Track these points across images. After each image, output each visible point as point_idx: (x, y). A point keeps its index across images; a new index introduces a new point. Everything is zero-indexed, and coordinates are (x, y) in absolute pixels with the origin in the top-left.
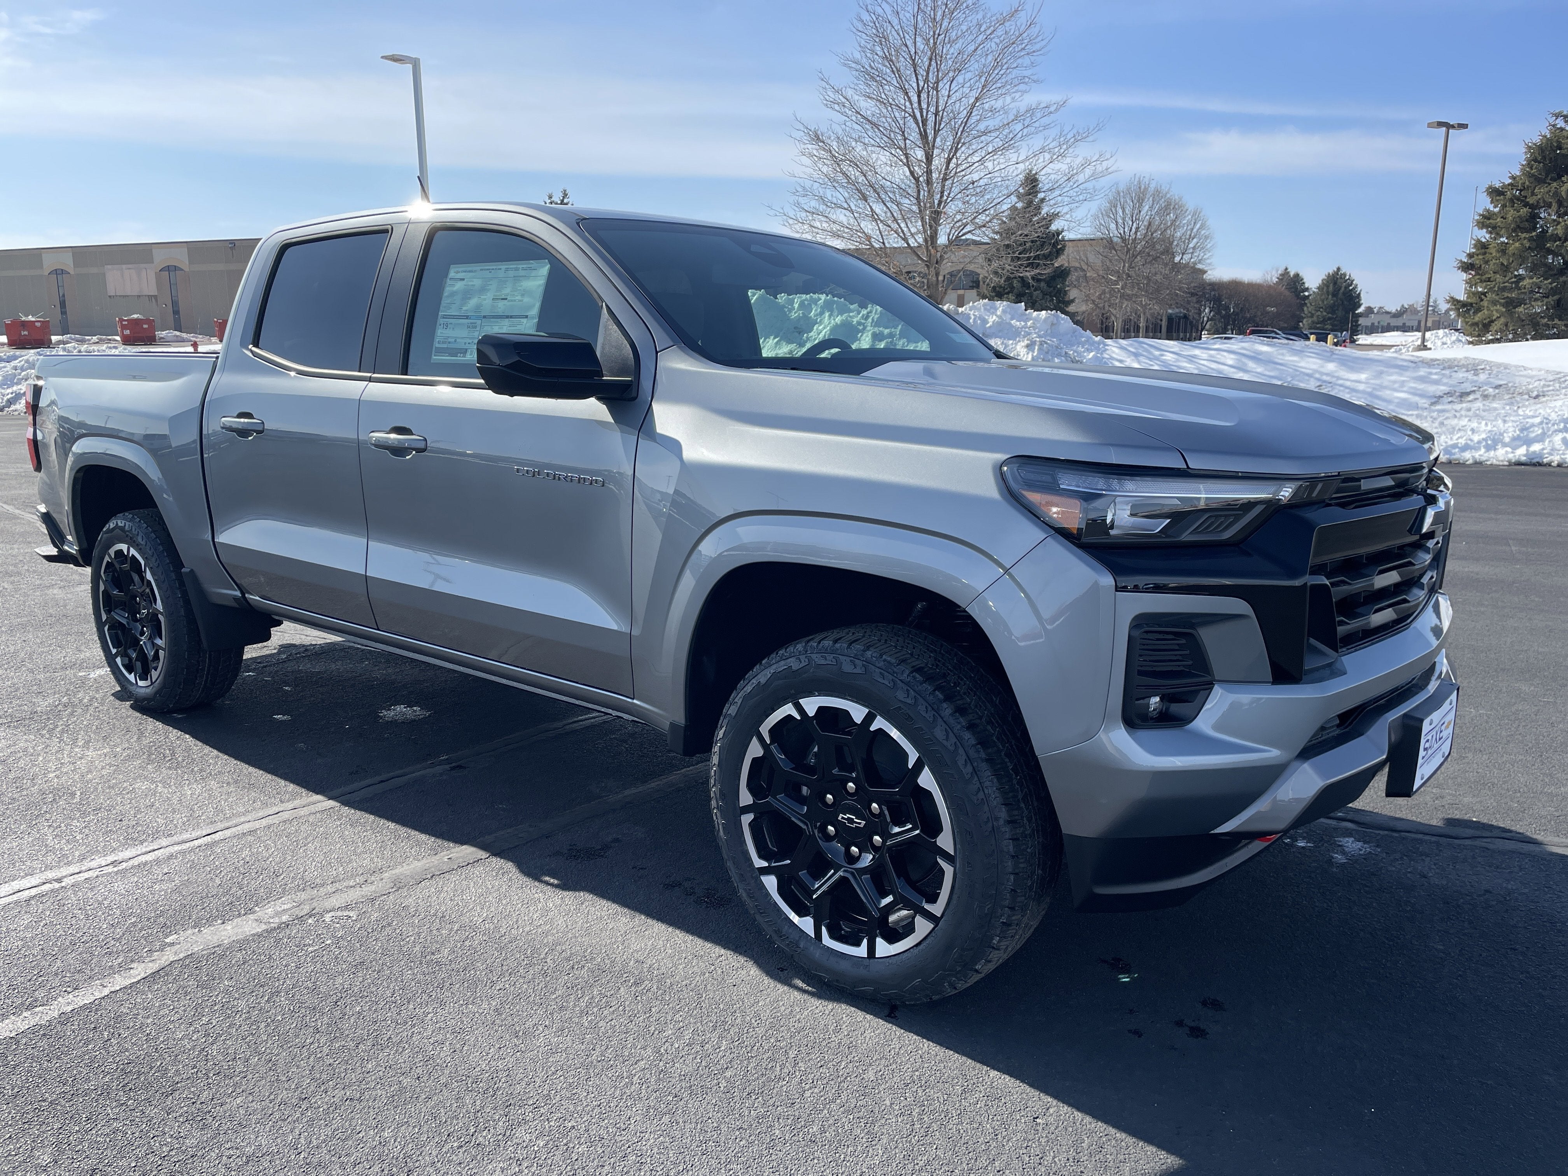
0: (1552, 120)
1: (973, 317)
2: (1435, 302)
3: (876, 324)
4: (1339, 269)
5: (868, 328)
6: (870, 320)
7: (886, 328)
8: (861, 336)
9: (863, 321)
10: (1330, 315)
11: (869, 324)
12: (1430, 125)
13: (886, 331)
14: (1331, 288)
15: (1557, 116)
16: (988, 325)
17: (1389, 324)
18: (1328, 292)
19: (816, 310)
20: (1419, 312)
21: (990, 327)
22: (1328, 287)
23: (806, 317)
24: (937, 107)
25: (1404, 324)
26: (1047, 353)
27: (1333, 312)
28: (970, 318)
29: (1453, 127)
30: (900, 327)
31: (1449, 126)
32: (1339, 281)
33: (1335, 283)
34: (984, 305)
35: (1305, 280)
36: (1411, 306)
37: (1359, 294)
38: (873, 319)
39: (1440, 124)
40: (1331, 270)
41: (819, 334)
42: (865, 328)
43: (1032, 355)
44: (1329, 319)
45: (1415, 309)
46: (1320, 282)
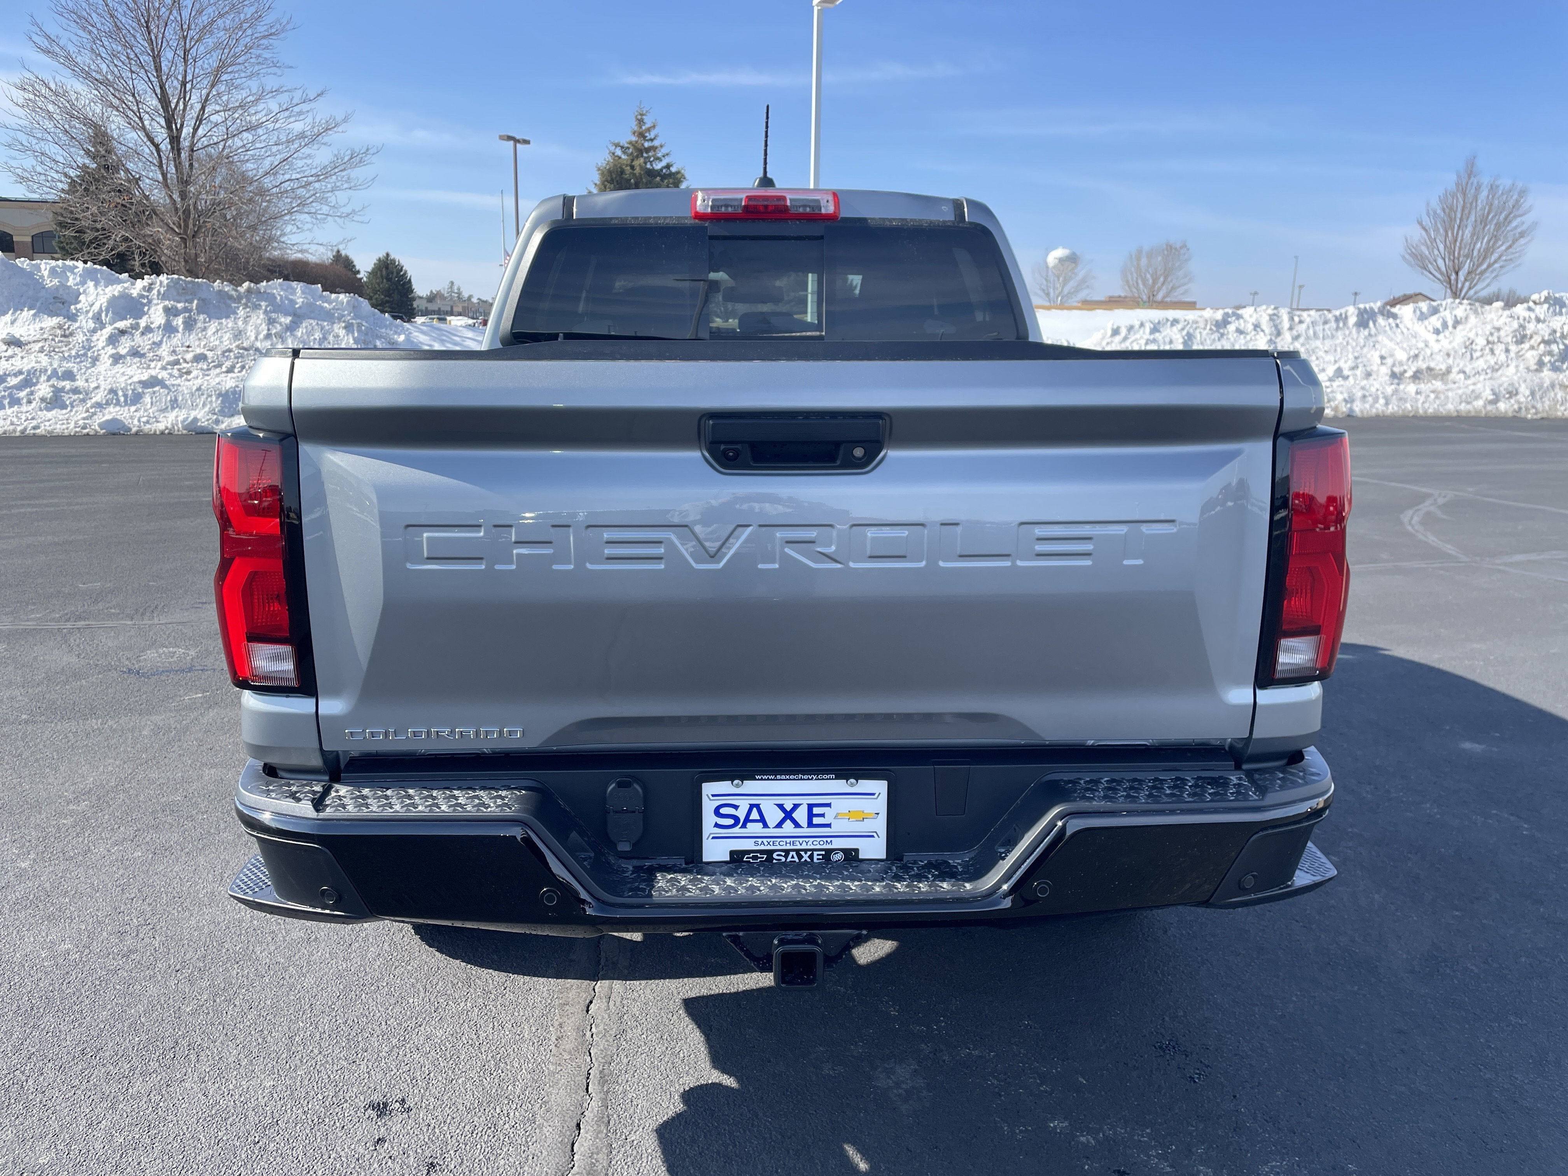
1: (279, 298)
2: (459, 289)
3: (163, 297)
4: (388, 255)
5: (155, 302)
6: (155, 292)
7: (179, 302)
8: (149, 309)
9: (145, 294)
10: (387, 298)
11: (155, 297)
12: (502, 138)
13: (180, 306)
14: (384, 273)
16: (297, 306)
17: (426, 308)
18: (382, 276)
19: (74, 279)
20: (446, 298)
21: (300, 307)
22: (381, 271)
23: (63, 286)
24: (185, 76)
25: (439, 309)
26: (366, 334)
27: (390, 296)
28: (276, 298)
29: (518, 141)
30: (196, 302)
31: (516, 141)
32: (390, 266)
33: (387, 268)
34: (280, 285)
35: (355, 263)
36: (439, 293)
37: (410, 280)
38: (159, 291)
39: (510, 138)
40: (381, 254)
41: (91, 306)
42: (150, 302)
43: (353, 337)
44: (387, 302)
45: (443, 295)
46: (373, 266)
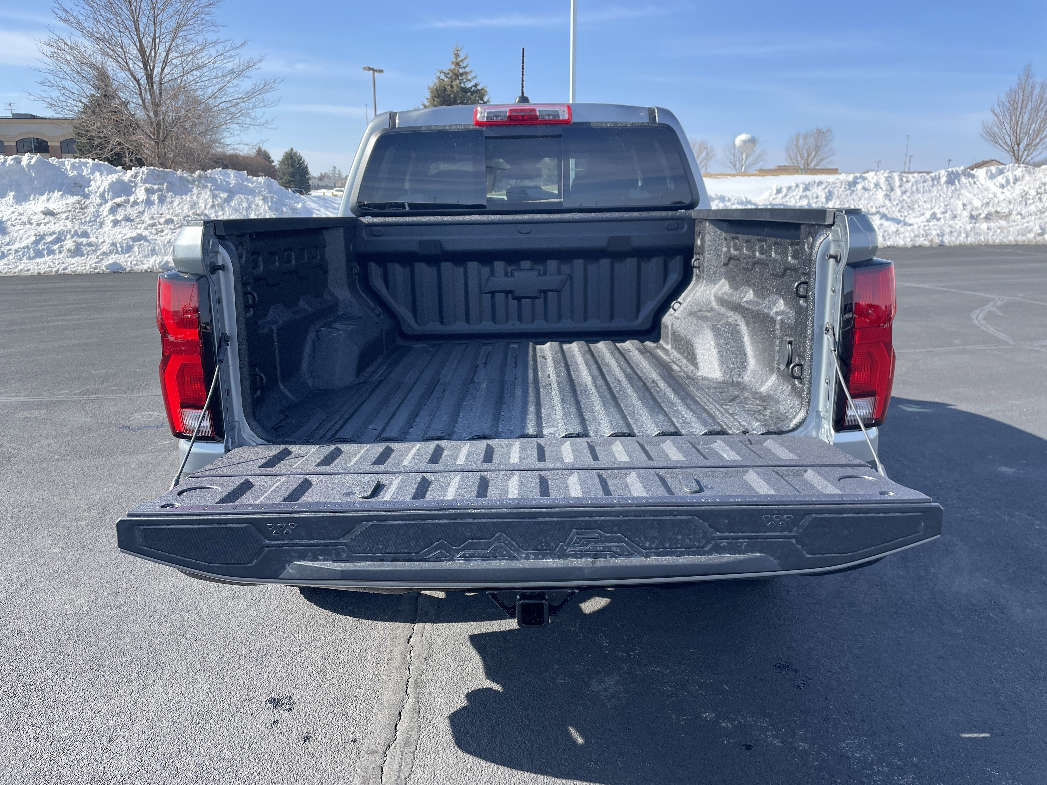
0: (438, 74)
1: (219, 181)
2: (339, 171)
3: (145, 181)
4: (292, 149)
5: (139, 185)
6: (139, 178)
7: (155, 184)
8: (135, 190)
9: (133, 179)
10: (292, 179)
11: (140, 181)
12: (365, 69)
13: (155, 187)
14: (290, 161)
15: (441, 72)
16: (231, 186)
17: (318, 185)
18: (288, 164)
19: (87, 171)
20: (331, 177)
21: (233, 187)
22: (288, 160)
23: (80, 175)
25: (327, 185)
27: (294, 177)
28: (217, 181)
29: (376, 71)
30: (165, 184)
31: (374, 71)
32: (294, 157)
33: (292, 158)
34: (220, 171)
35: (271, 155)
36: (326, 174)
37: (307, 166)
38: (141, 177)
39: (370, 69)
40: (288, 149)
41: (98, 188)
42: (136, 185)
43: (268, 205)
44: (292, 181)
45: (329, 176)
46: (282, 157)
